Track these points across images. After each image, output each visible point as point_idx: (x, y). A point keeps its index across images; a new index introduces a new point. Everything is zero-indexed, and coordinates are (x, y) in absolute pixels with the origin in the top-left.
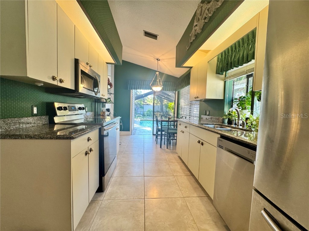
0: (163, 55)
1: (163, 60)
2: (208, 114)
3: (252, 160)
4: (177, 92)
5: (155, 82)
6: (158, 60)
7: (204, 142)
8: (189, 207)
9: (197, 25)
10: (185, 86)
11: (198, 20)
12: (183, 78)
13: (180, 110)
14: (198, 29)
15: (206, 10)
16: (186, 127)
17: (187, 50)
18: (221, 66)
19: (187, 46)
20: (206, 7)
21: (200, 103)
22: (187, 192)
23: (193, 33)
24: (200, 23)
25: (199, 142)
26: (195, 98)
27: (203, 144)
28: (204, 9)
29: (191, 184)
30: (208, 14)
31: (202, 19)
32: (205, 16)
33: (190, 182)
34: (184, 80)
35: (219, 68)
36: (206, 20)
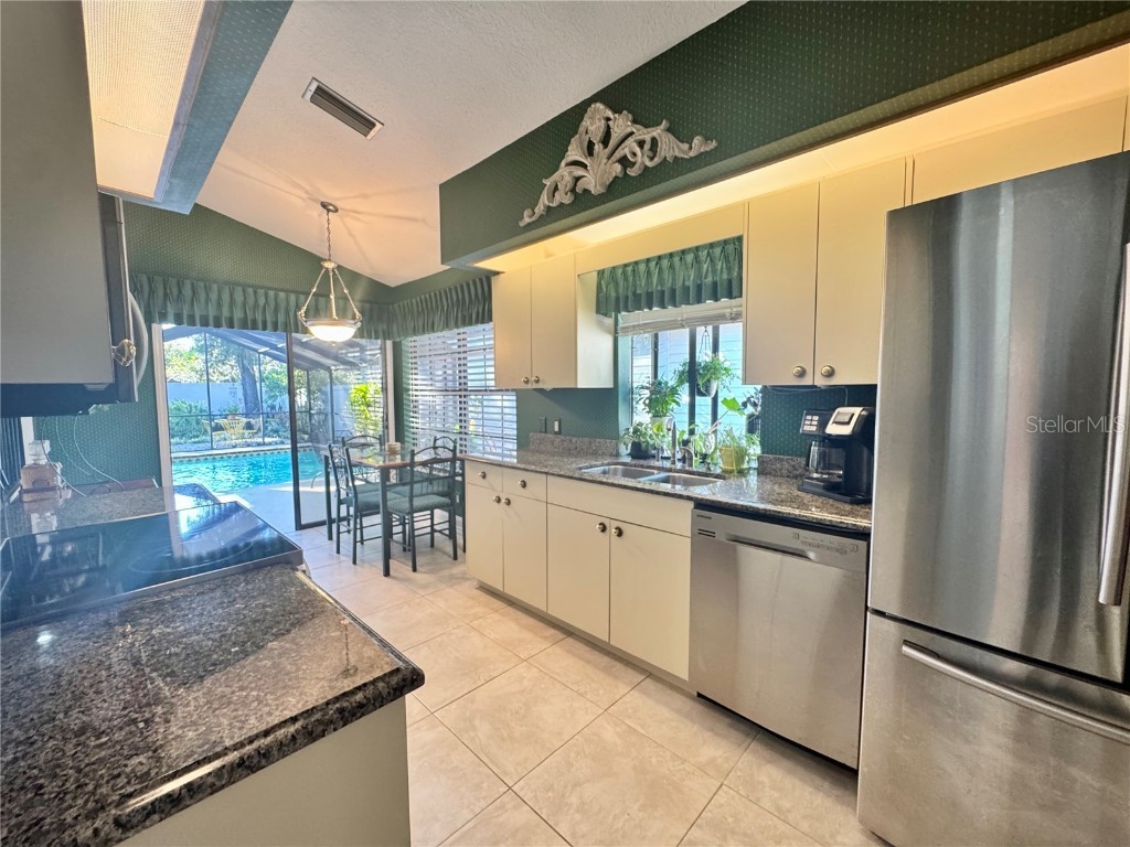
0: (366, 197)
1: (352, 214)
2: (556, 429)
3: (803, 551)
4: (389, 344)
5: (322, 300)
6: (329, 211)
7: (622, 526)
8: (639, 729)
9: (584, 166)
10: (447, 326)
11: (586, 150)
12: (430, 296)
13: (412, 414)
14: (593, 182)
15: (631, 139)
16: (524, 485)
17: (522, 224)
18: (613, 294)
19: (526, 213)
20: (629, 130)
21: (518, 392)
22: (601, 692)
23: (564, 183)
24: (602, 165)
25: (604, 529)
26: (527, 382)
27: (620, 533)
28: (622, 135)
29: (588, 662)
30: (642, 159)
31: (609, 158)
32: (625, 156)
33: (580, 657)
34: (437, 307)
35: (607, 298)
36: (632, 172)
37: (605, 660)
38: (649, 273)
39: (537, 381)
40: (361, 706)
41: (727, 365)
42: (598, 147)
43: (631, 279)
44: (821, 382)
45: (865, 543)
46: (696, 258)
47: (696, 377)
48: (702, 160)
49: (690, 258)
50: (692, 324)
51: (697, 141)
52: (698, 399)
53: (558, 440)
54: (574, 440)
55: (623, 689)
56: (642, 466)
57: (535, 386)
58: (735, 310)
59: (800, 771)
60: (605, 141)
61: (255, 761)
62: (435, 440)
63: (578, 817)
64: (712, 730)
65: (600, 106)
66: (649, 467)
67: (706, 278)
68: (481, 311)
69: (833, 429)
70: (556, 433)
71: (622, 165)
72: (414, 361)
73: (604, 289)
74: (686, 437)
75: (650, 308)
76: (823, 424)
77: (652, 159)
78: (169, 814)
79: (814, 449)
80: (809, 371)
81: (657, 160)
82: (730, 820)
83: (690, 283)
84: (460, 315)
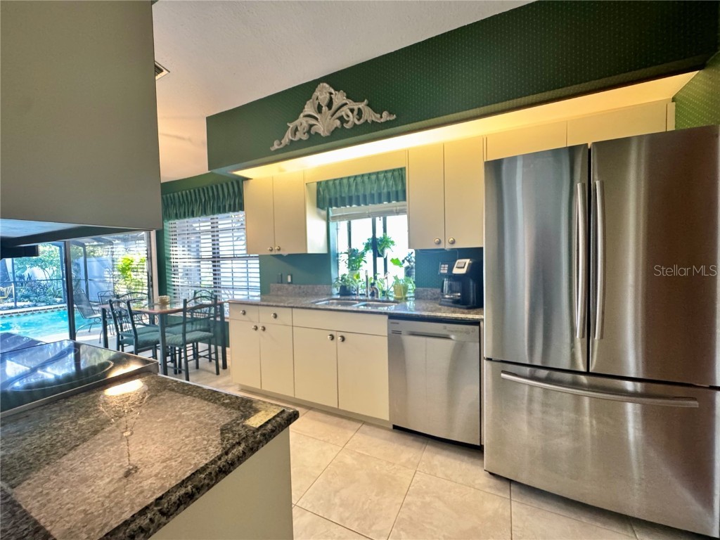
2: (289, 280)
3: (449, 335)
7: (344, 335)
8: (364, 453)
9: (317, 119)
10: (204, 213)
11: (317, 110)
12: (190, 192)
13: (173, 276)
14: (322, 128)
15: (345, 108)
16: (276, 316)
17: (272, 149)
18: (327, 196)
19: (276, 143)
20: (344, 102)
21: (261, 258)
22: (338, 437)
23: (302, 127)
24: (328, 120)
25: (332, 337)
26: (271, 250)
27: (343, 339)
28: (340, 104)
29: (325, 422)
30: (353, 119)
31: (332, 116)
32: (342, 116)
33: (320, 421)
34: (196, 200)
35: (324, 198)
36: (347, 126)
37: (336, 419)
38: (349, 186)
39: (279, 250)
40: (273, 431)
41: (392, 239)
42: (325, 109)
43: (338, 187)
44: (448, 247)
45: (478, 327)
46: (378, 178)
47: (377, 246)
48: (388, 124)
49: (373, 177)
50: (373, 216)
51: (385, 114)
52: (378, 259)
53: (291, 288)
54: (302, 286)
55: (350, 434)
56: (349, 300)
57: (277, 253)
58: (398, 208)
59: (452, 454)
60: (330, 105)
61: (227, 467)
62: (195, 293)
63: (341, 509)
64: (405, 444)
65: (326, 85)
66: (353, 300)
67: (384, 189)
68: (232, 203)
69: (456, 271)
70: (289, 283)
71: (341, 121)
72: (174, 237)
73: (322, 193)
74: (372, 281)
75: (351, 205)
76: (451, 269)
77: (359, 120)
78: (188, 505)
79: (446, 283)
80: (443, 241)
81: (362, 121)
82: (424, 487)
83: (374, 192)
84: (215, 206)
